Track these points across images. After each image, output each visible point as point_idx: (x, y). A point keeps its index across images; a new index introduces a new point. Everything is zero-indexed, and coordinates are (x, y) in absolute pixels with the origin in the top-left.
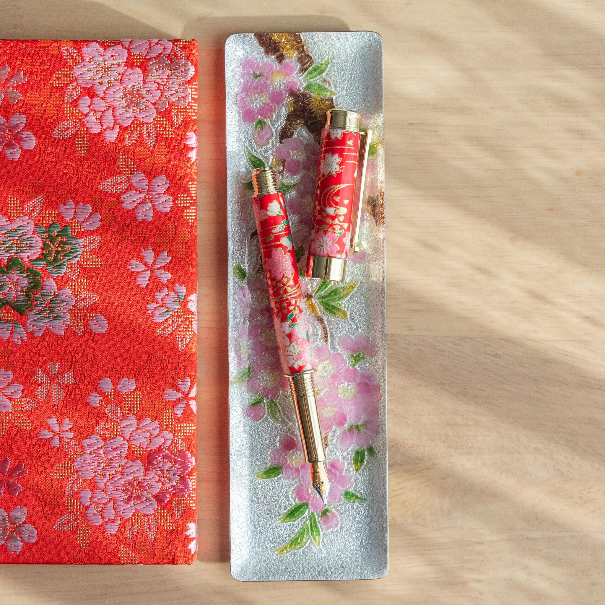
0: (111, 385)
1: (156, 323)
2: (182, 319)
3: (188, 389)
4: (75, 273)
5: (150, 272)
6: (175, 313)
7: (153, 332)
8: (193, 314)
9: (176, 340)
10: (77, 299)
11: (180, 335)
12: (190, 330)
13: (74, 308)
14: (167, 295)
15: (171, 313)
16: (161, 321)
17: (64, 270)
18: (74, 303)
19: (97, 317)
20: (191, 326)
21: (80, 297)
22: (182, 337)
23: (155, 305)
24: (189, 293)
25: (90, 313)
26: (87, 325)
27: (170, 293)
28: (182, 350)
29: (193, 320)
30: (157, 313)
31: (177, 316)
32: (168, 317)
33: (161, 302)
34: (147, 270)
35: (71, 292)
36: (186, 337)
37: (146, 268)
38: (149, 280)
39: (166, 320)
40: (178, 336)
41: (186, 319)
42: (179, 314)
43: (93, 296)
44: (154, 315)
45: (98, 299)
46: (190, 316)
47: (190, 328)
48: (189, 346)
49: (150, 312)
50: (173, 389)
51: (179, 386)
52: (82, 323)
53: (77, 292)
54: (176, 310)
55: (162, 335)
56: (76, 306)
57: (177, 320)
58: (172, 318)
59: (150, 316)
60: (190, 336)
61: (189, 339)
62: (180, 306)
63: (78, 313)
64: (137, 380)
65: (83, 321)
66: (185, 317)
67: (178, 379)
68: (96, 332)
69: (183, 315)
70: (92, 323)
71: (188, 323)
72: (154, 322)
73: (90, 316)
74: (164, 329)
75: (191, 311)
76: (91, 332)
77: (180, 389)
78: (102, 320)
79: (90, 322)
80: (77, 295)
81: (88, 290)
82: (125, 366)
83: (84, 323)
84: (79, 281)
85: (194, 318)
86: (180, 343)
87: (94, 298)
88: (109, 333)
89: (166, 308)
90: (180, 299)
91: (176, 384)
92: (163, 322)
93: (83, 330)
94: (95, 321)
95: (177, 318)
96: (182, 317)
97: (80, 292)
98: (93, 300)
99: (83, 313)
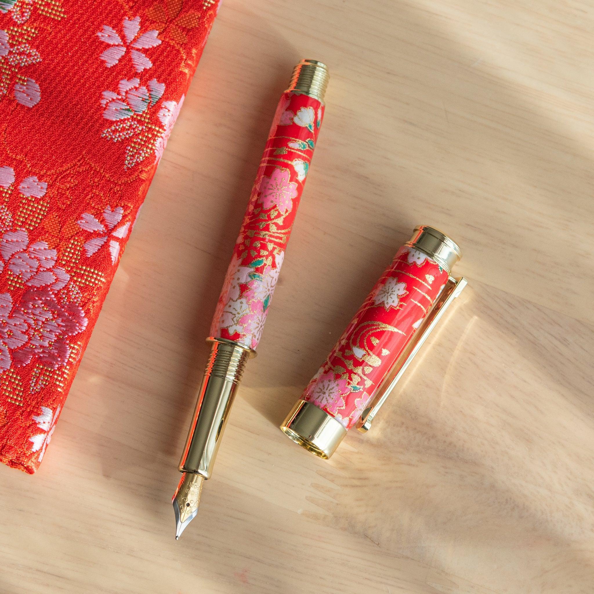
0: (12, 180)
1: (107, 120)
2: (144, 128)
3: (116, 223)
4: (23, 16)
5: (125, 49)
6: (138, 115)
7: (98, 131)
8: (161, 127)
9: (125, 153)
10: (12, 50)
11: (134, 148)
12: (150, 146)
13: (3, 61)
14: (136, 88)
15: (132, 114)
16: (114, 120)
17: (10, 7)
18: (7, 53)
19: (30, 83)
20: (152, 141)
21: (18, 49)
22: (135, 151)
23: (115, 96)
24: (167, 97)
25: (22, 74)
26: (11, 89)
27: (142, 87)
28: (128, 168)
29: (159, 135)
30: (113, 107)
31: (140, 122)
32: (126, 117)
33: (124, 94)
34: (122, 46)
35: (8, 38)
36: (140, 154)
37: (122, 44)
38: (120, 61)
39: (121, 120)
40: (129, 148)
41: (150, 130)
42: (143, 119)
43: (36, 55)
44: (108, 107)
45: (41, 60)
46: (157, 129)
47: (150, 143)
48: (140, 167)
49: (104, 102)
50: (95, 216)
51: (105, 215)
52: (6, 83)
53: (17, 41)
54: (141, 113)
55: (108, 139)
56: (7, 59)
57: (136, 127)
58: (130, 121)
59: (102, 107)
60: (147, 155)
61: (143, 157)
62: (149, 109)
63: (6, 69)
64: (50, 186)
65: (8, 82)
66: (150, 126)
67: (107, 204)
68: (20, 102)
69: (148, 123)
70: (21, 88)
71: (150, 136)
72: (104, 117)
73: (20, 79)
74: (115, 131)
75: (161, 123)
76: (14, 101)
77: (105, 219)
78: (35, 89)
79: (17, 87)
80: (15, 45)
81: (31, 43)
82: (41, 161)
83: (8, 84)
84: (25, 28)
85: (162, 133)
86: (129, 158)
87: (36, 57)
88: (37, 110)
89: (128, 104)
90: (151, 99)
91: (102, 212)
92: (117, 122)
93: (3, 93)
94: (25, 88)
95: (138, 123)
96: (146, 125)
97: (20, 43)
98: (34, 59)
99: (12, 72)
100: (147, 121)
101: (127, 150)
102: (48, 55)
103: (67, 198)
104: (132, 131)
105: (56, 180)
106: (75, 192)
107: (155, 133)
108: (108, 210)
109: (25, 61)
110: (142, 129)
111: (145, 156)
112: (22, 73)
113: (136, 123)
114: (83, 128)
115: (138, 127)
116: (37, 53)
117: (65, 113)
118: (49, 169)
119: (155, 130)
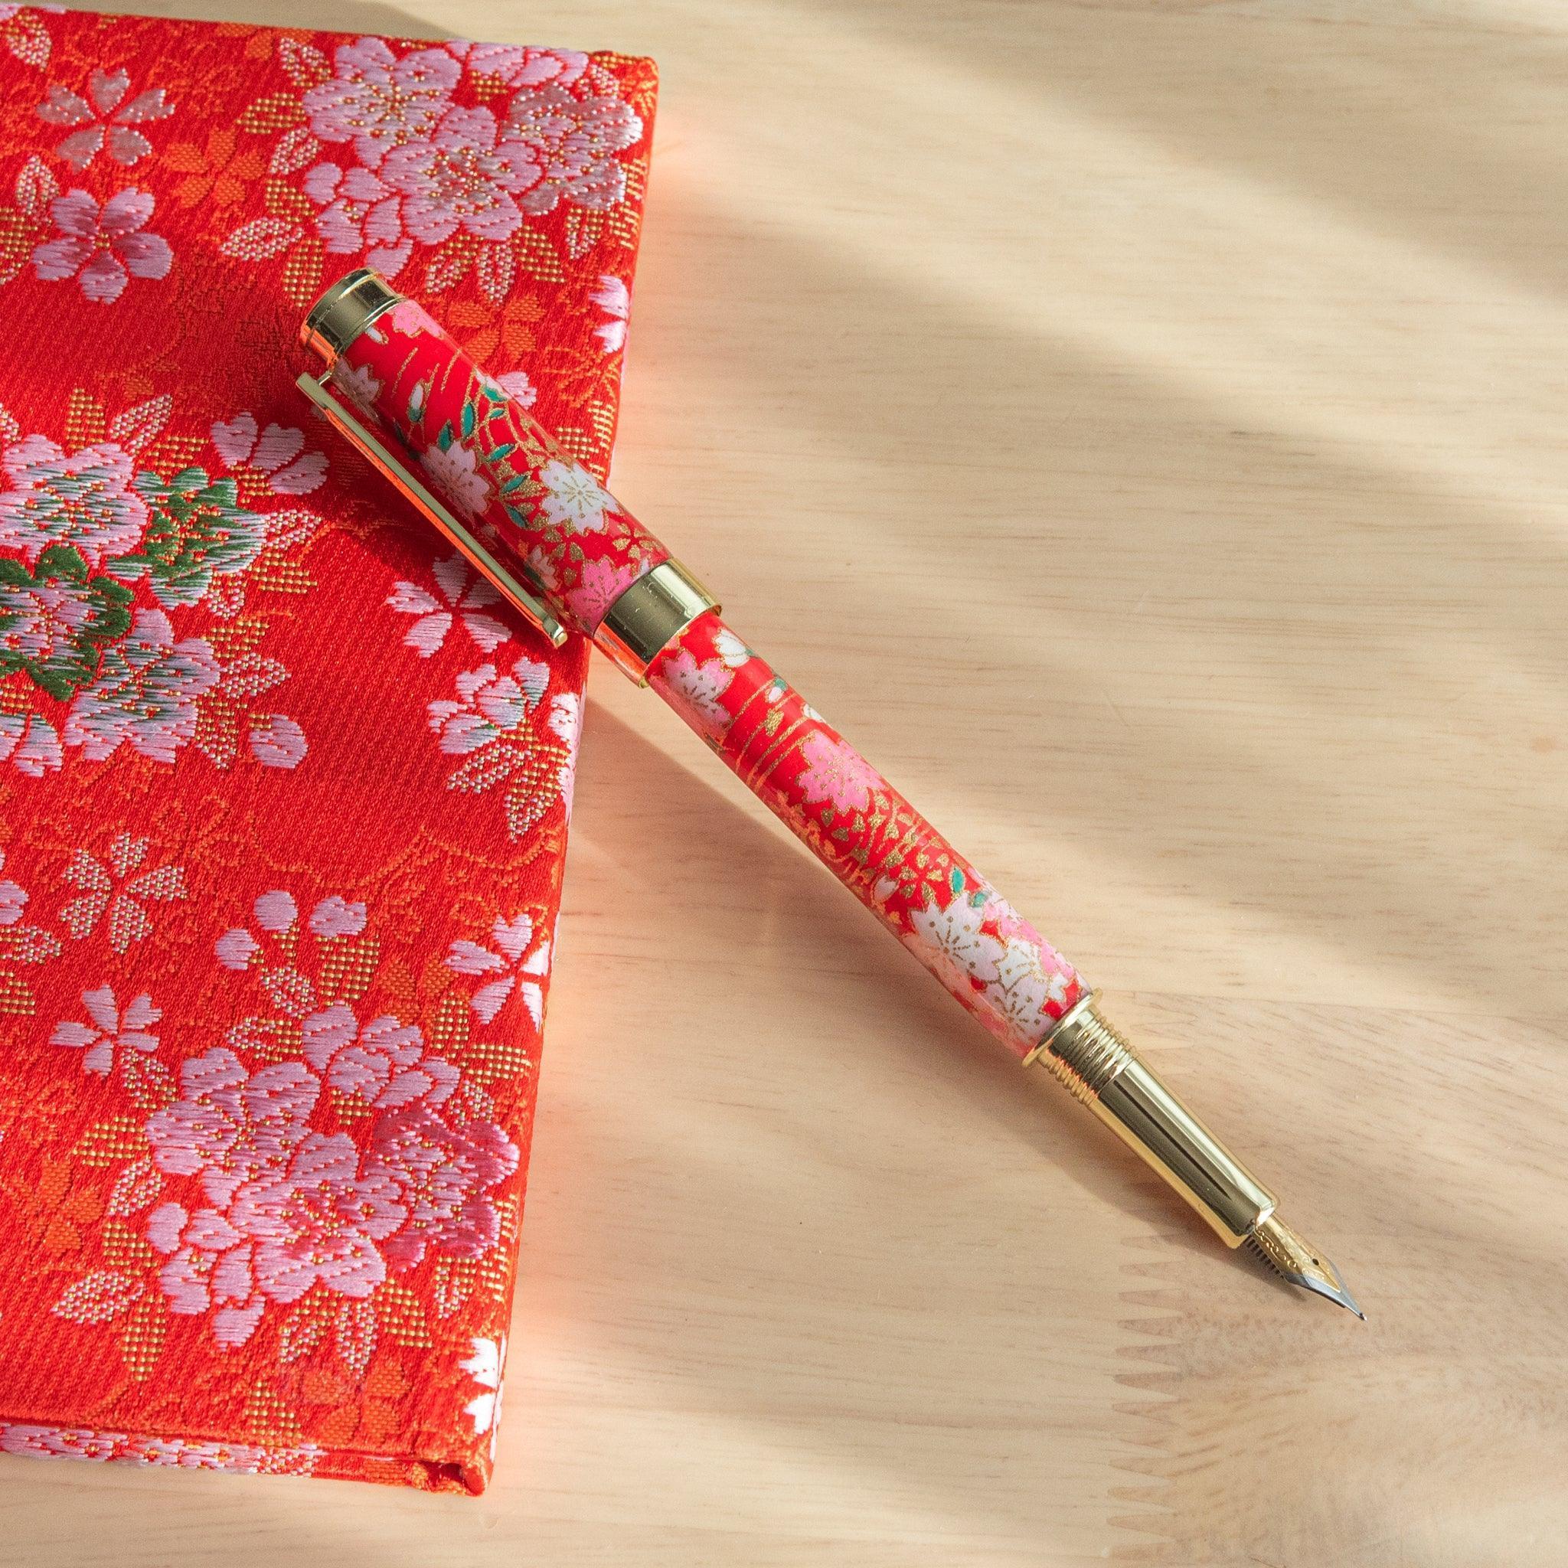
0: (294, 913)
1: (451, 756)
2: (529, 753)
3: (523, 948)
4: (231, 603)
5: (450, 617)
6: (509, 733)
7: (439, 780)
8: (562, 745)
9: (505, 809)
10: (226, 670)
11: (519, 795)
12: (550, 785)
13: (214, 695)
14: (492, 684)
15: (498, 732)
16: (465, 751)
17: (202, 592)
18: (218, 679)
19: (278, 724)
20: (551, 776)
21: (237, 666)
22: (523, 801)
23: (453, 707)
24: (553, 689)
25: (258, 711)
26: (244, 744)
27: (503, 679)
28: (519, 836)
29: (559, 760)
30: (456, 728)
31: (516, 744)
32: (487, 742)
33: (471, 699)
34: (442, 611)
35: (212, 651)
36: (535, 805)
37: (441, 608)
38: (445, 639)
39: (479, 750)
40: (509, 798)
41: (542, 756)
42: (522, 738)
43: (275, 669)
44: (446, 732)
45: (289, 676)
46: (554, 750)
47: (548, 780)
48: (541, 830)
49: (435, 724)
50: (477, 941)
51: (497, 936)
52: (231, 735)
53: (231, 652)
54: (514, 728)
55: (464, 791)
56: (222, 689)
57: (512, 755)
58: (498, 746)
59: (435, 733)
60: (547, 804)
61: (542, 810)
62: (527, 716)
63: (223, 709)
64: (372, 908)
65: (234, 732)
66: (539, 748)
67: (495, 915)
68: (269, 764)
69: (534, 743)
70: (262, 737)
71: (544, 766)
72: (445, 752)
73: (256, 721)
74: (472, 774)
75: (559, 737)
76: (255, 763)
77: (499, 944)
78: (293, 732)
79: (255, 736)
80: (229, 660)
81: (262, 650)
82: (340, 863)
83: (235, 736)
84: (241, 624)
85: (565, 758)
86: (514, 817)
87: (277, 673)
88: (307, 771)
89: (484, 717)
90: (528, 698)
91: (489, 930)
92: (471, 754)
93: (231, 755)
94: (271, 734)
95: (514, 748)
96: (530, 747)
97: (239, 654)
98: (274, 677)
99: (237, 711)
100: (530, 739)
101: (506, 802)
102: (300, 662)
103: (412, 922)
104: (507, 764)
105: (380, 892)
106: (424, 907)
107: (553, 759)
108: (500, 924)
109: (257, 686)
110: (526, 757)
111: (545, 807)
112: (257, 708)
113: (510, 747)
114: (407, 783)
115: (517, 755)
116: (278, 665)
117: (363, 762)
118: (361, 876)
119: (550, 753)
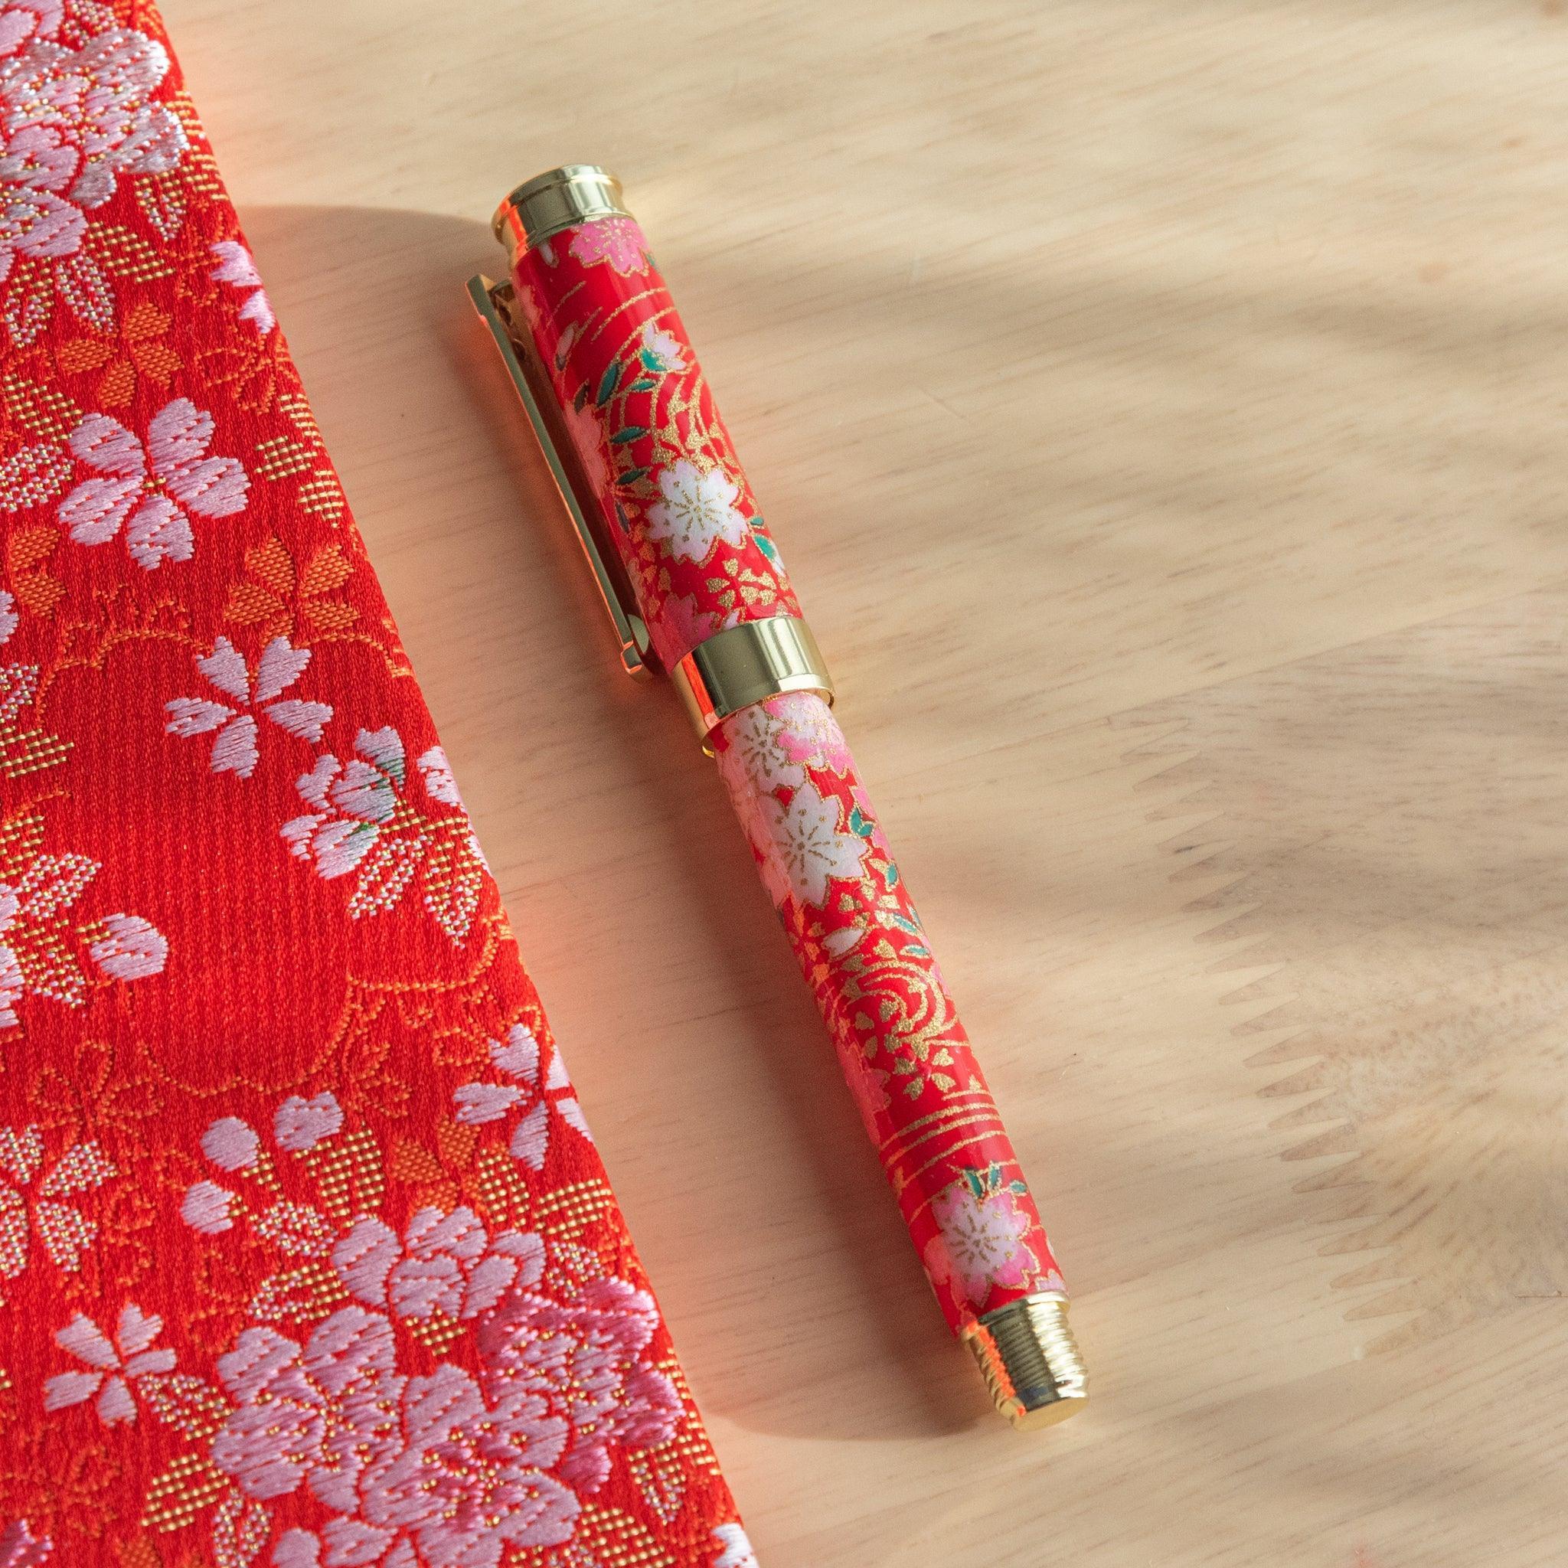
0: (252, 1139)
1: (338, 879)
2: (424, 838)
3: (536, 1064)
5: (249, 718)
6: (389, 824)
7: (338, 913)
8: (455, 812)
9: (432, 914)
10: (20, 890)
11: (439, 892)
12: (466, 864)
13: (22, 925)
14: (340, 776)
15: (376, 830)
16: (351, 868)
18: (17, 904)
19: (116, 927)
20: (463, 853)
21: (31, 879)
22: (447, 896)
23: (310, 822)
24: (415, 747)
25: (85, 921)
26: (89, 967)
27: (349, 765)
28: (463, 939)
29: (463, 831)
30: (326, 845)
31: (405, 834)
32: (370, 846)
33: (326, 804)
34: (238, 716)
36: (463, 894)
37: (234, 712)
38: (259, 747)
39: (366, 859)
40: (429, 899)
41: (440, 835)
42: (407, 824)
43: (78, 863)
44: (318, 854)
45: (99, 865)
46: (450, 821)
47: (462, 860)
48: (485, 920)
49: (300, 850)
50: (480, 1080)
51: (500, 1063)
52: (68, 962)
53: (15, 865)
54: (393, 816)
55: (374, 913)
56: (27, 914)
57: (406, 848)
58: (385, 845)
59: (305, 862)
60: (476, 887)
61: (473, 897)
62: (400, 796)
63: (41, 936)
64: (341, 1094)
65: (69, 957)
66: (432, 827)
67: (484, 1040)
68: (131, 978)
69: (423, 824)
70: (106, 950)
71: (449, 845)
72: (328, 878)
73: (89, 934)
74: (373, 889)
75: (448, 804)
76: (116, 984)
77: (507, 1073)
78: (139, 929)
79: (97, 952)
80: (19, 876)
81: (51, 847)
82: (276, 1058)
83: (75, 961)
84: (8, 828)
85: (466, 825)
86: (446, 919)
87: (83, 868)
88: (180, 966)
89: (352, 818)
90: (390, 774)
91: (488, 1061)
92: (360, 868)
93: (81, 987)
94: (114, 942)
95: (404, 840)
96: (422, 830)
97: (26, 864)
98: (82, 874)
99: (60, 931)
100: (416, 821)
101: (429, 906)
102: (104, 844)
103: (396, 1090)
104: (407, 861)
105: (340, 1072)
106: (400, 1067)
107: (454, 832)
108: (496, 1048)
109: (68, 893)
110: (423, 843)
111: (475, 892)
112: (83, 918)
113: (399, 841)
114: (304, 932)
115: (412, 846)
116: (79, 857)
117: (240, 930)
118: (308, 1062)
119: (447, 828)
